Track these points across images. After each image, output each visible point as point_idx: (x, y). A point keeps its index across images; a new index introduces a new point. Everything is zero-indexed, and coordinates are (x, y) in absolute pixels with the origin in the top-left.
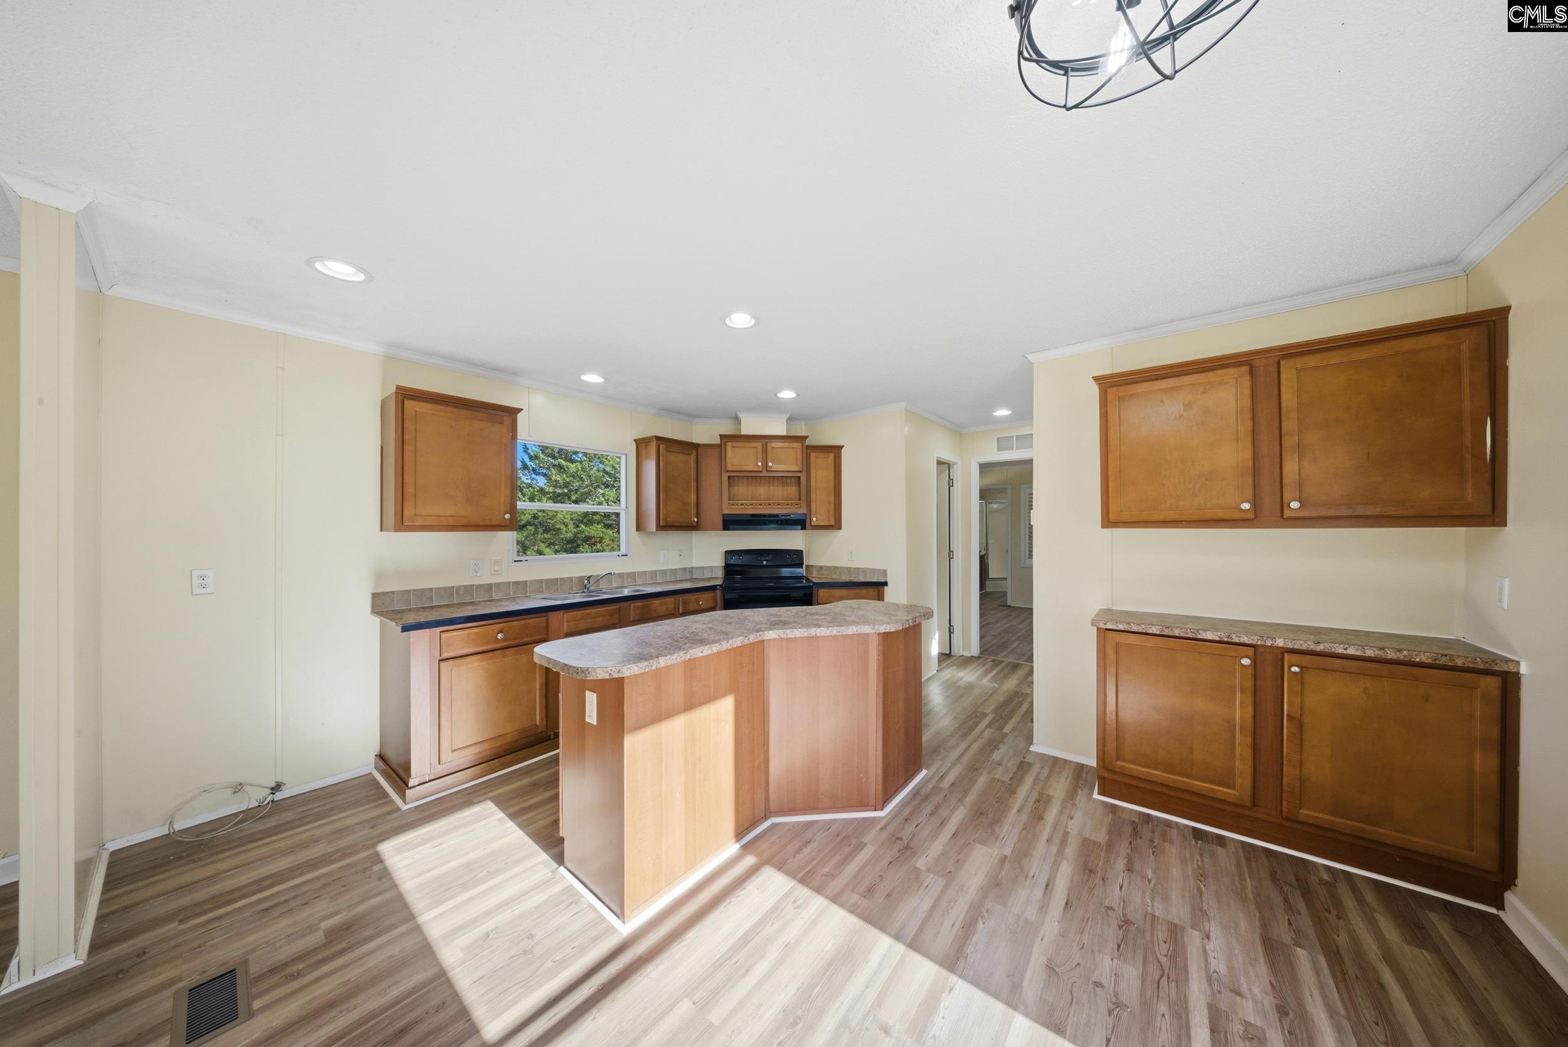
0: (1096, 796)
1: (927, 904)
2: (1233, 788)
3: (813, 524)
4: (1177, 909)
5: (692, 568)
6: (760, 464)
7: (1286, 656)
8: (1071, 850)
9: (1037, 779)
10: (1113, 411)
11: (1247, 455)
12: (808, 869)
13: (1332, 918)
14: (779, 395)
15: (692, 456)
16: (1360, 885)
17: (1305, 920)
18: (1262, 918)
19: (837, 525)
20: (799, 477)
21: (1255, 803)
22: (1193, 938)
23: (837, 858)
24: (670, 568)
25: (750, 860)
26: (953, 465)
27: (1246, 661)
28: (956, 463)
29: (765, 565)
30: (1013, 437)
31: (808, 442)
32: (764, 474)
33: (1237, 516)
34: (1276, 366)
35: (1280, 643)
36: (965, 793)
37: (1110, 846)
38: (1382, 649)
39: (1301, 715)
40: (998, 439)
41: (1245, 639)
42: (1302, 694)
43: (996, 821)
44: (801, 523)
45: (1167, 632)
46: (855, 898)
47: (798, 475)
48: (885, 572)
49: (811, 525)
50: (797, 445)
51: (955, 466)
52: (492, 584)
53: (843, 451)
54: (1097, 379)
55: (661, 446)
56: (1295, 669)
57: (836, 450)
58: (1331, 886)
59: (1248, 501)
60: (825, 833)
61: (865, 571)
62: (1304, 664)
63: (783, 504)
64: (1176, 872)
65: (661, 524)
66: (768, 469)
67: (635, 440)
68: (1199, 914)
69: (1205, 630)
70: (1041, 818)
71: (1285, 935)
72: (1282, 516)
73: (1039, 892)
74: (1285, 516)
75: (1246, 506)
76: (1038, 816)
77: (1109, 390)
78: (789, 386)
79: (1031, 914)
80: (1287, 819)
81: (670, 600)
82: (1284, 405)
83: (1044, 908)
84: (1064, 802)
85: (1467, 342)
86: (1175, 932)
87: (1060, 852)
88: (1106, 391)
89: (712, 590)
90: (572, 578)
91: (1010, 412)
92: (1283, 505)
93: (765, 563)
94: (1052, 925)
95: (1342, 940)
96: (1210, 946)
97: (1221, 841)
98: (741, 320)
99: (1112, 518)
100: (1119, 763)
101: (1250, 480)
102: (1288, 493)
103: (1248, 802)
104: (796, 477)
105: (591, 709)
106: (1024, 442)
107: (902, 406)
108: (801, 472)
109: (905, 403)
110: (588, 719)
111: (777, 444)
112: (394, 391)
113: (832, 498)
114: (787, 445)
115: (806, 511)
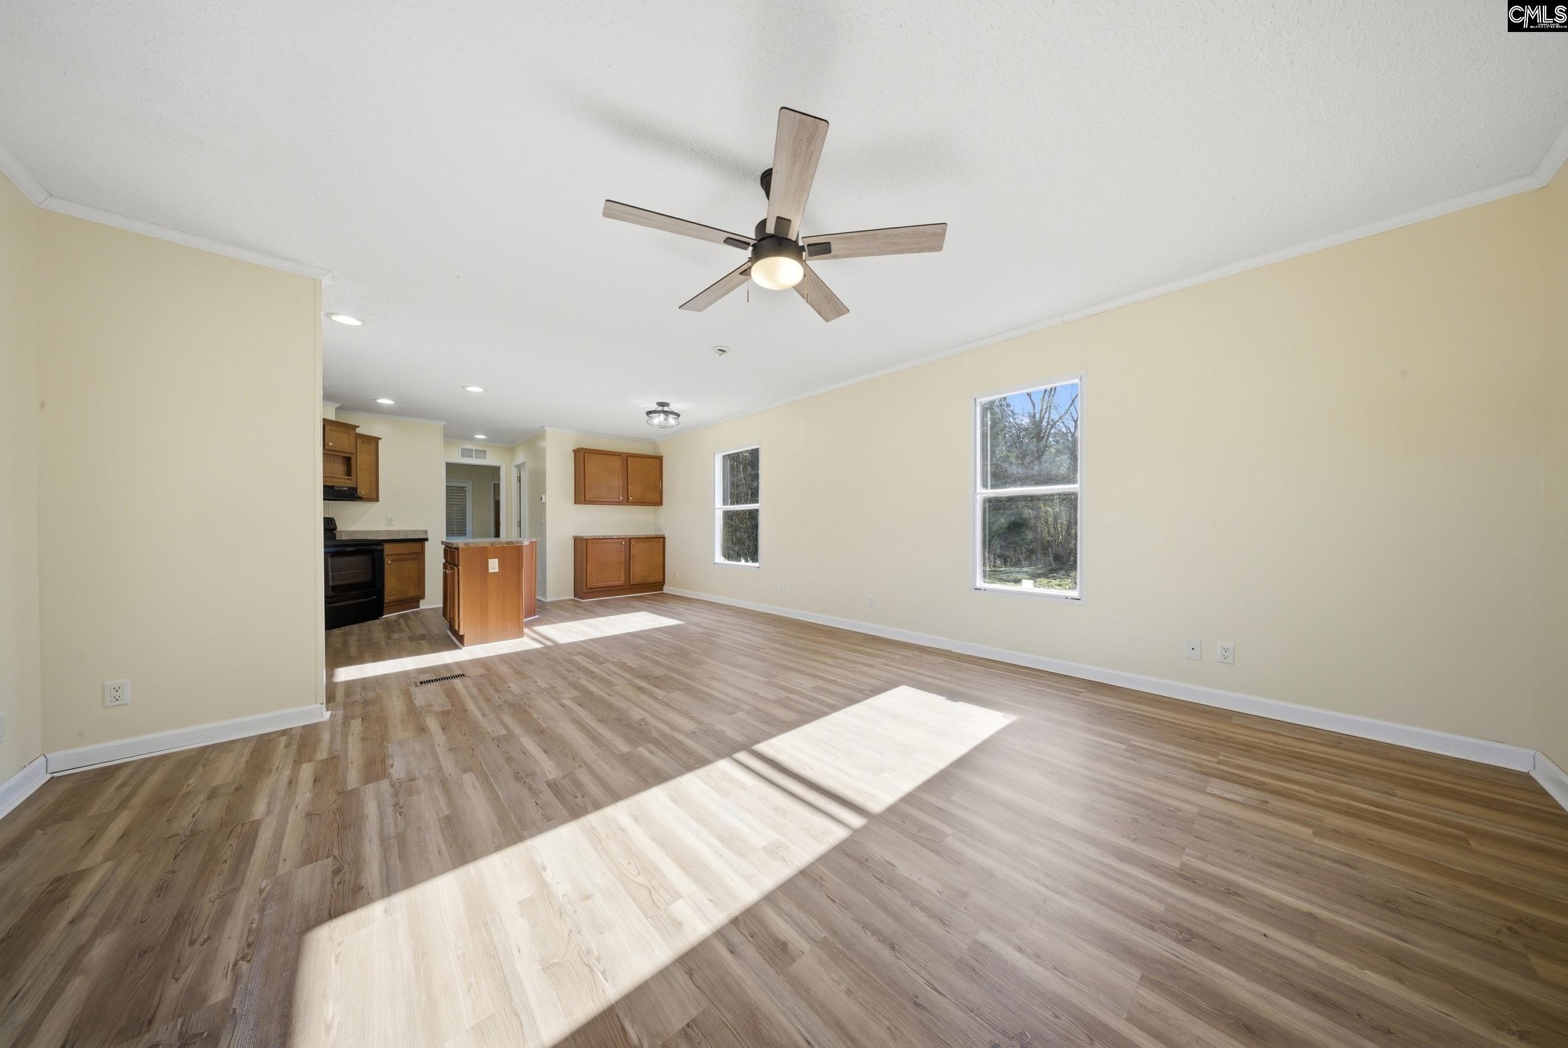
0: (583, 601)
2: (620, 582)
3: (360, 496)
7: (632, 540)
9: (562, 603)
10: (587, 462)
19: (376, 499)
20: (350, 458)
21: (625, 584)
27: (623, 543)
30: (472, 450)
31: (358, 431)
33: (619, 501)
34: (626, 458)
35: (630, 537)
39: (634, 555)
41: (623, 537)
42: (634, 549)
44: (350, 494)
45: (605, 537)
47: (348, 456)
48: (426, 532)
50: (351, 432)
53: (381, 442)
56: (633, 543)
57: (377, 440)
61: (406, 531)
62: (635, 541)
74: (629, 502)
77: (586, 454)
82: (629, 470)
84: (577, 603)
91: (484, 437)
92: (628, 498)
99: (584, 501)
100: (591, 585)
102: (629, 495)
103: (623, 584)
104: (344, 457)
105: (494, 565)
106: (482, 453)
107: (442, 423)
108: (353, 453)
109: (445, 423)
110: (491, 571)
111: (334, 428)
113: (373, 477)
114: (341, 430)
115: (354, 486)
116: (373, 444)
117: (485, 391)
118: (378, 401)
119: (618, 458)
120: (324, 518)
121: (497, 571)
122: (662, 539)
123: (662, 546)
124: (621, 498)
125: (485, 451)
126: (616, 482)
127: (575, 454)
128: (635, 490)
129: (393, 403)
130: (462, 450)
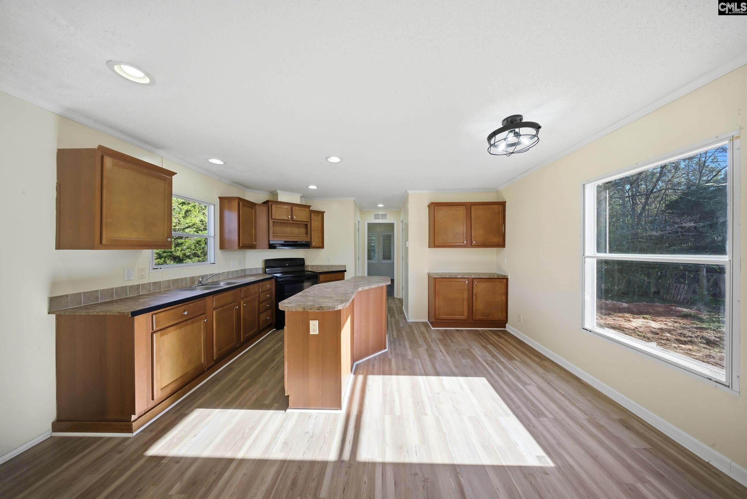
0: (433, 328)
1: (420, 365)
2: (464, 316)
4: (466, 346)
5: (245, 269)
6: (289, 217)
7: (474, 279)
8: (438, 342)
9: (416, 329)
12: (382, 371)
13: (488, 338)
14: (309, 187)
15: (253, 209)
17: (485, 340)
18: (479, 342)
19: (322, 247)
20: (307, 224)
22: (472, 350)
23: (387, 366)
24: (235, 270)
25: (360, 378)
26: (359, 223)
27: (467, 282)
28: (361, 222)
29: (287, 266)
30: (381, 215)
31: (311, 208)
32: (291, 222)
33: (463, 245)
34: (470, 207)
35: (473, 277)
36: (403, 337)
37: (444, 338)
38: (490, 276)
39: (477, 294)
40: (375, 214)
41: (466, 277)
42: (477, 289)
43: (417, 342)
44: (307, 245)
45: (450, 277)
46: (402, 372)
48: (345, 266)
49: (311, 247)
50: (307, 210)
52: (139, 285)
53: (325, 214)
54: (427, 204)
55: (241, 203)
56: (475, 283)
57: (322, 213)
58: (483, 333)
60: (376, 361)
61: (336, 266)
62: (477, 281)
63: (300, 236)
64: (460, 340)
66: (293, 220)
67: (219, 197)
68: (469, 345)
69: (458, 275)
70: (426, 337)
71: (484, 344)
72: (471, 245)
73: (440, 353)
74: (472, 245)
76: (425, 338)
77: (435, 207)
79: (443, 358)
80: (474, 320)
81: (256, 285)
82: (472, 217)
83: (444, 355)
84: (427, 332)
85: (500, 208)
86: (469, 350)
87: (436, 343)
89: (270, 279)
90: (187, 278)
91: (383, 206)
92: (472, 242)
93: (287, 265)
94: (449, 359)
95: (491, 342)
96: (476, 351)
97: (462, 330)
98: (334, 159)
99: (436, 245)
100: (439, 316)
101: (466, 236)
102: (473, 239)
103: (467, 318)
104: (305, 224)
105: (314, 327)
106: (384, 216)
107: (353, 199)
108: (308, 222)
109: (355, 198)
110: (312, 333)
111: (297, 208)
112: (96, 147)
113: (320, 235)
114: (301, 209)
115: (309, 240)
116: (320, 215)
119: (462, 208)
121: (318, 334)
122: (505, 280)
123: (504, 286)
124: (465, 242)
125: (386, 214)
126: (461, 228)
127: (429, 208)
128: (478, 233)
129: (317, 187)
130: (375, 215)
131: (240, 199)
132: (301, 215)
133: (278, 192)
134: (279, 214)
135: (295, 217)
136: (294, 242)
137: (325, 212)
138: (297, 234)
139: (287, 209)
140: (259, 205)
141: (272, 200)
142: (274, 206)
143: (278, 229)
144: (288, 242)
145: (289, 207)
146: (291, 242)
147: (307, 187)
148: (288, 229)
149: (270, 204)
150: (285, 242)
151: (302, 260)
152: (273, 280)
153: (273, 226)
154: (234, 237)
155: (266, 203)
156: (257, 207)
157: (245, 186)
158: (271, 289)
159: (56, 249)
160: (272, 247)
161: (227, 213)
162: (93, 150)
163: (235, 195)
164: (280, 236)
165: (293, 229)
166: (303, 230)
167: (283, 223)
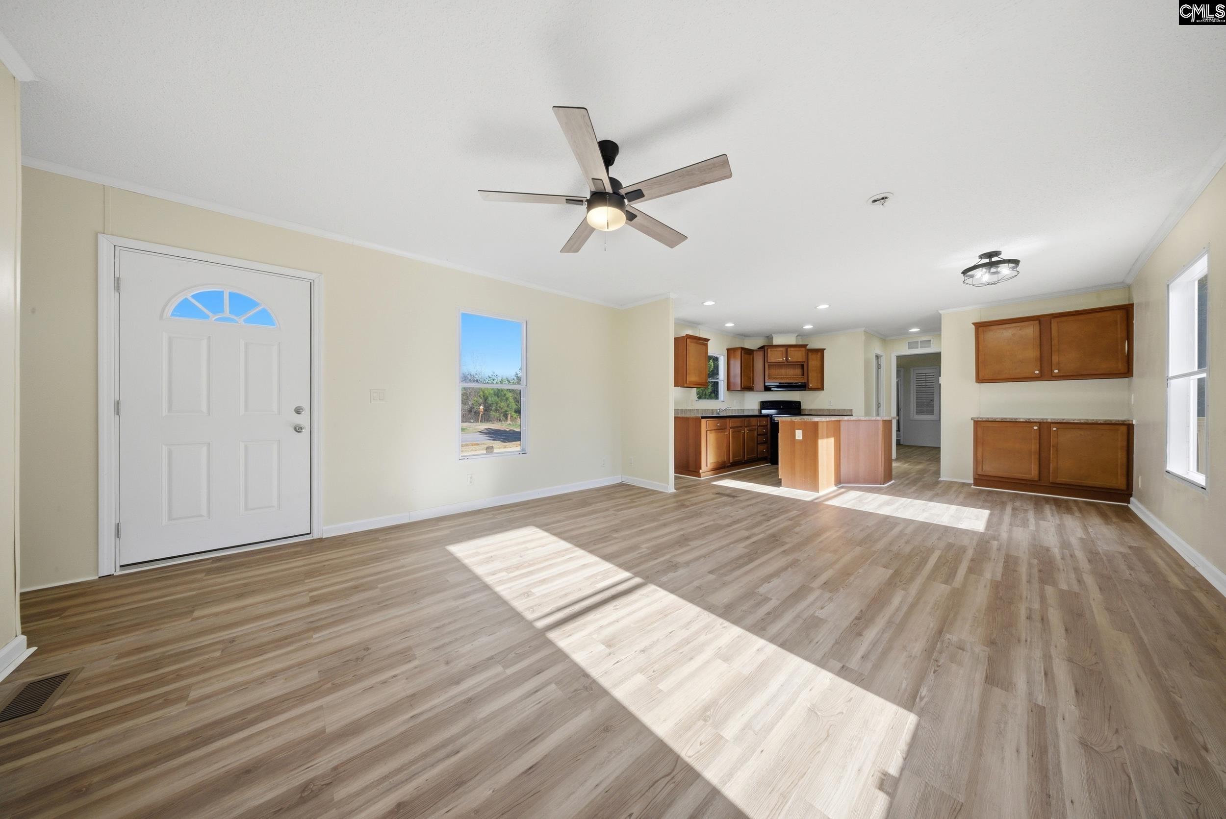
0: (978, 488)
2: (1031, 475)
3: (809, 387)
4: (1004, 500)
5: (744, 409)
6: (784, 359)
7: (1052, 425)
10: (981, 337)
11: (1038, 354)
15: (752, 356)
16: (1081, 505)
19: (822, 388)
20: (803, 365)
21: (1040, 479)
24: (737, 409)
25: (843, 490)
26: (880, 357)
27: (1036, 428)
28: (882, 356)
30: (917, 342)
31: (808, 347)
32: (786, 363)
33: (1033, 376)
34: (1049, 320)
35: (1050, 421)
37: (979, 493)
39: (1057, 445)
40: (909, 343)
41: (1036, 420)
42: (1057, 438)
43: (931, 489)
44: (803, 387)
45: (1004, 420)
47: (803, 363)
48: (850, 409)
50: (803, 349)
51: (882, 358)
53: (825, 351)
54: (974, 324)
55: (743, 352)
56: (1055, 429)
57: (821, 351)
59: (1038, 371)
61: (839, 410)
62: (1058, 426)
63: (795, 378)
65: (743, 387)
66: (788, 361)
67: (728, 349)
68: (1012, 500)
69: (1019, 418)
72: (1051, 376)
74: (1053, 376)
75: (1037, 372)
77: (980, 328)
78: (808, 323)
80: (1052, 483)
81: (755, 419)
82: (1052, 336)
84: (959, 487)
85: (1119, 315)
87: (960, 493)
88: (978, 329)
89: (766, 417)
91: (920, 329)
92: (1052, 372)
93: (782, 407)
99: (980, 378)
100: (983, 472)
101: (1039, 363)
103: (1037, 479)
104: (801, 364)
105: (799, 434)
106: (925, 344)
107: (863, 329)
108: (804, 362)
109: (864, 328)
110: (797, 438)
111: (792, 349)
112: (684, 335)
113: (820, 375)
114: (797, 349)
115: (806, 381)
116: (820, 353)
117: (830, 306)
118: (804, 327)
120: (675, 410)
121: (801, 438)
123: (1124, 435)
125: (930, 340)
129: (812, 326)
131: (743, 349)
132: (797, 356)
133: (773, 335)
134: (775, 357)
135: (790, 359)
136: (788, 383)
137: (825, 349)
138: (792, 375)
139: (782, 351)
140: (755, 350)
141: (767, 345)
142: (769, 350)
143: (774, 372)
144: (783, 383)
145: (783, 349)
146: (786, 383)
147: (802, 327)
148: (783, 371)
149: (766, 348)
150: (780, 383)
151: (799, 403)
152: (769, 418)
153: (769, 369)
154: (738, 380)
155: (762, 348)
156: (755, 353)
157: (744, 336)
158: (767, 426)
159: (675, 386)
160: (767, 389)
161: (732, 362)
162: (684, 336)
163: (737, 346)
164: (774, 378)
165: (788, 370)
166: (798, 371)
167: (779, 365)
